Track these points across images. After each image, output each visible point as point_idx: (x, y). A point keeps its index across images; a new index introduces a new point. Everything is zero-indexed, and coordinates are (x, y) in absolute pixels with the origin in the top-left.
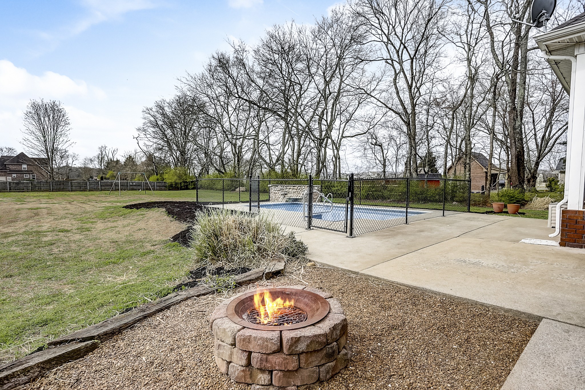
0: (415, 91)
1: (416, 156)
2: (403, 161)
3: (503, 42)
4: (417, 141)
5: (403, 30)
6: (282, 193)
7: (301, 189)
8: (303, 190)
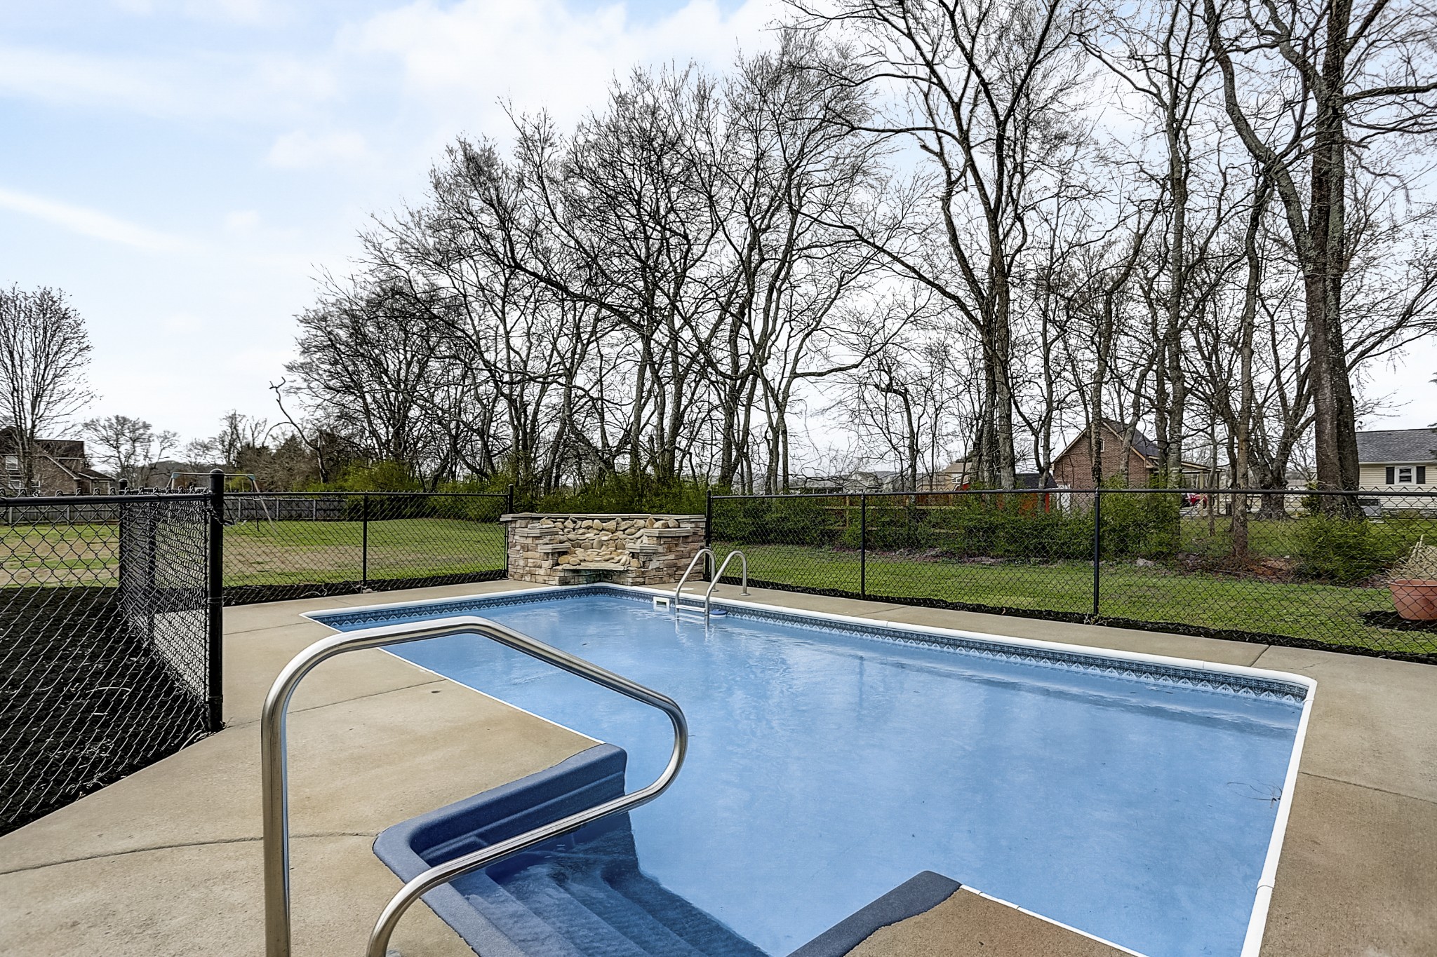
6: (549, 548)
7: (633, 530)
8: (638, 535)
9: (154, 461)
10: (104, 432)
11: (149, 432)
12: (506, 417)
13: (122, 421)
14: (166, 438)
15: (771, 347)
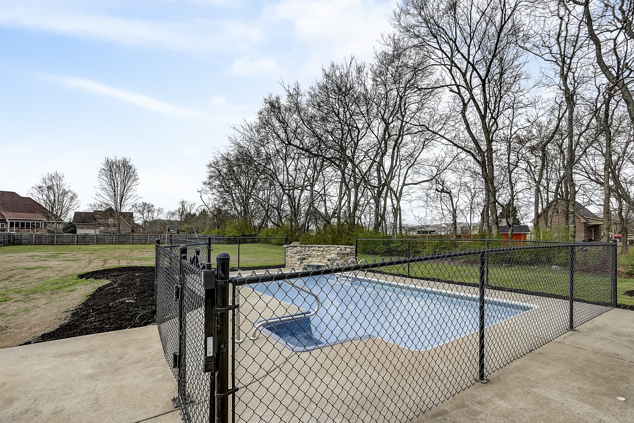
0: (491, 124)
1: (495, 204)
2: (479, 211)
3: (615, 40)
4: (495, 184)
5: (469, 47)
6: (299, 257)
7: (329, 251)
8: (331, 253)
9: (155, 219)
10: (138, 208)
11: (153, 208)
12: (287, 202)
13: (145, 204)
14: (159, 210)
15: (395, 172)
